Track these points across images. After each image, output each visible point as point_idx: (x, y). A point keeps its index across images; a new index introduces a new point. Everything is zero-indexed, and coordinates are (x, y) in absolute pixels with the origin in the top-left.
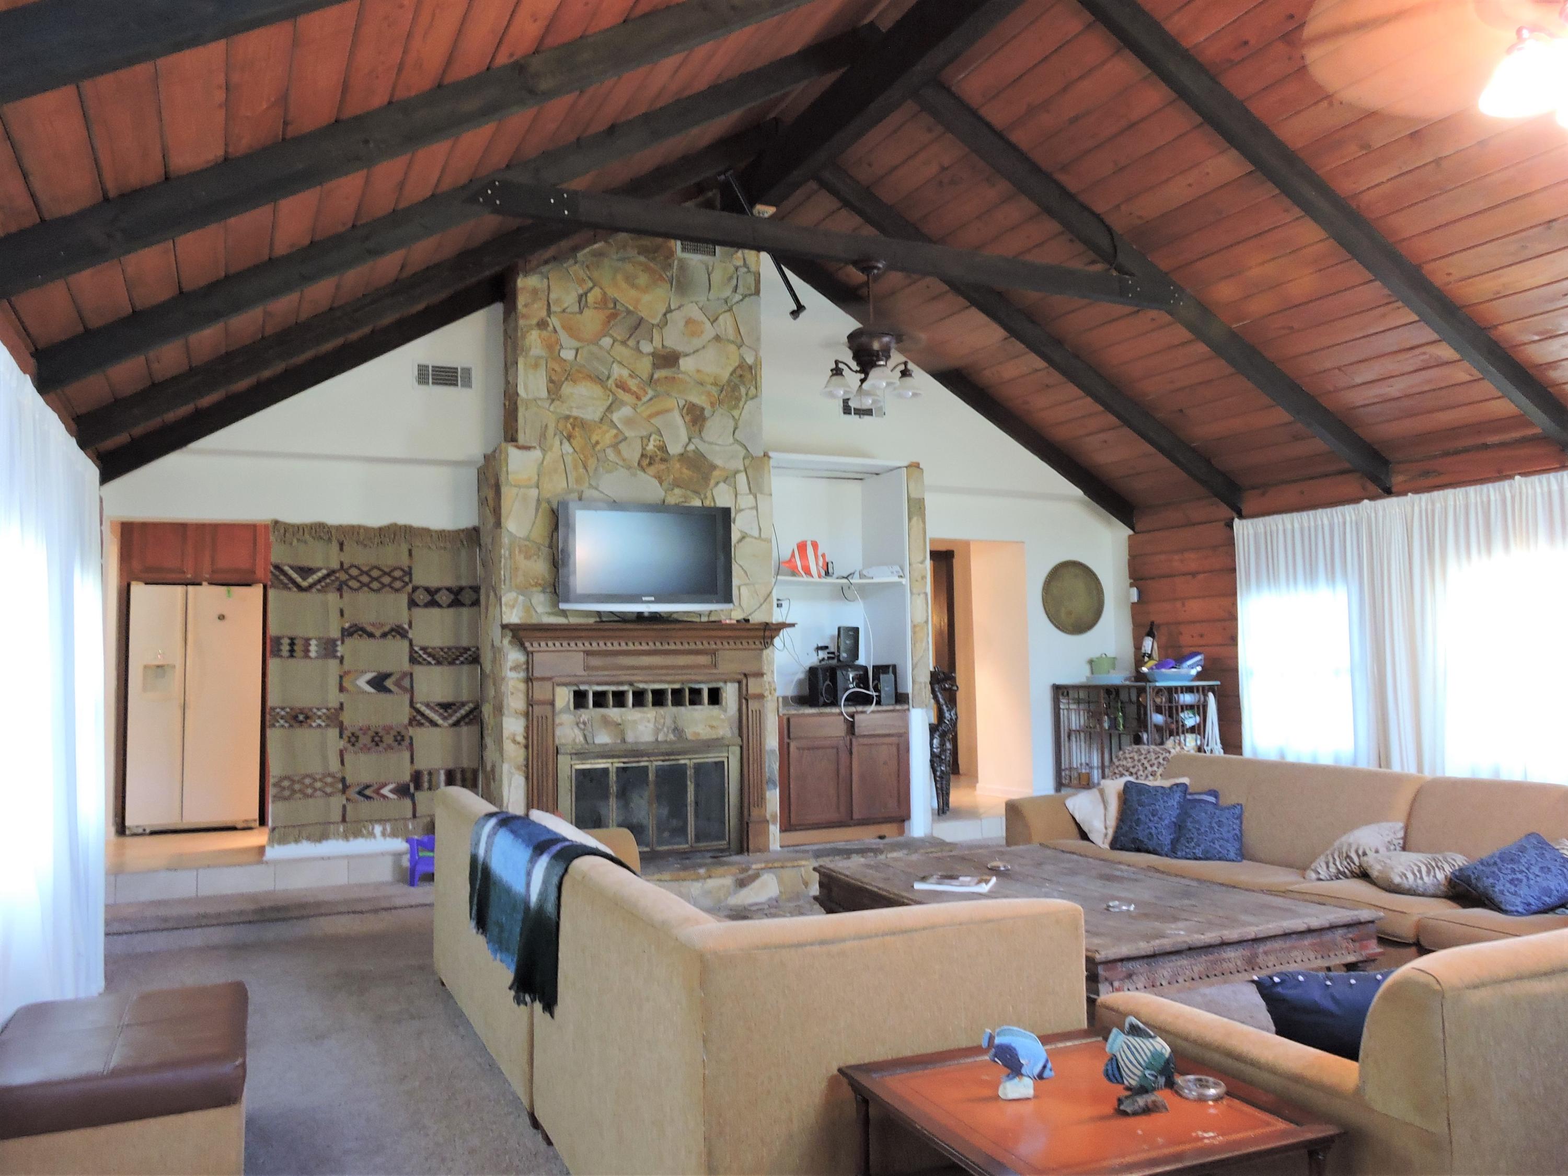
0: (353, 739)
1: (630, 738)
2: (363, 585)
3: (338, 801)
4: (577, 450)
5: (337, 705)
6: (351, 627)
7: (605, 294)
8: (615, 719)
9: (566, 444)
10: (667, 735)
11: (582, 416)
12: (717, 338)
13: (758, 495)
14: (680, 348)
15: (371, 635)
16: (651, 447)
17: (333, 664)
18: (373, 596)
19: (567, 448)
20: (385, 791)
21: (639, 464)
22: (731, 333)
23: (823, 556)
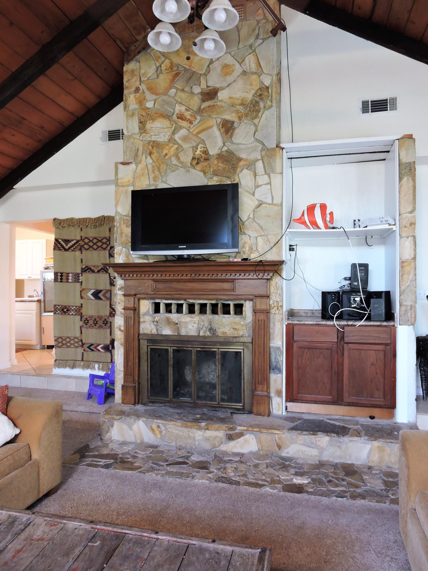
0: (86, 322)
1: (183, 332)
2: (91, 247)
3: (80, 350)
4: (155, 160)
5: (80, 305)
6: (85, 268)
7: (172, 63)
8: (174, 321)
9: (149, 157)
10: (205, 333)
11: (157, 140)
12: (244, 73)
13: (272, 175)
14: (218, 85)
15: (93, 271)
16: (198, 152)
17: (78, 285)
18: (95, 253)
19: (149, 160)
20: (99, 348)
21: (191, 164)
22: (254, 67)
23: (331, 214)
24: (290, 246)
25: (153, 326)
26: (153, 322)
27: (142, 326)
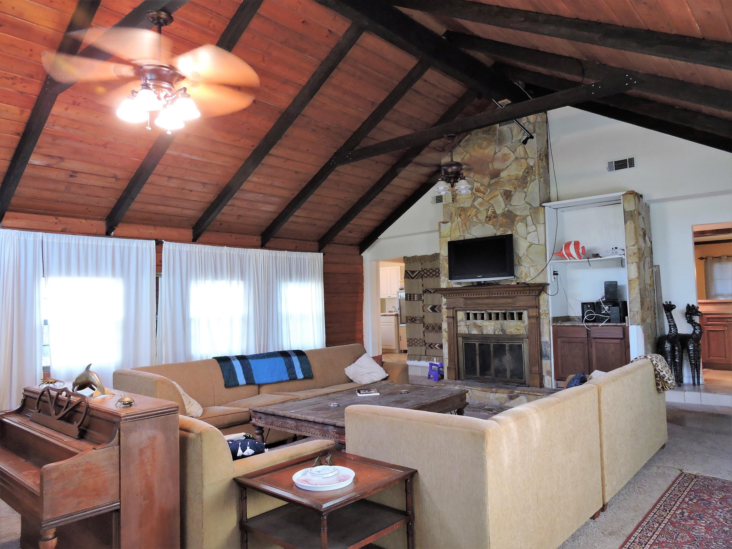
0: (427, 328)
1: (485, 332)
2: (428, 275)
3: (424, 348)
4: (463, 219)
5: (422, 316)
6: (425, 290)
7: (471, 156)
8: (479, 325)
9: (459, 218)
10: (499, 332)
11: (464, 206)
12: (517, 159)
13: (537, 225)
14: (500, 168)
15: (430, 292)
16: (489, 213)
17: (421, 302)
18: (431, 279)
19: (459, 220)
20: (436, 346)
21: (485, 221)
22: (522, 154)
23: (583, 248)
24: (554, 272)
25: (466, 328)
26: (466, 326)
27: (459, 328)
